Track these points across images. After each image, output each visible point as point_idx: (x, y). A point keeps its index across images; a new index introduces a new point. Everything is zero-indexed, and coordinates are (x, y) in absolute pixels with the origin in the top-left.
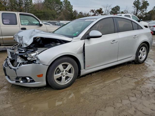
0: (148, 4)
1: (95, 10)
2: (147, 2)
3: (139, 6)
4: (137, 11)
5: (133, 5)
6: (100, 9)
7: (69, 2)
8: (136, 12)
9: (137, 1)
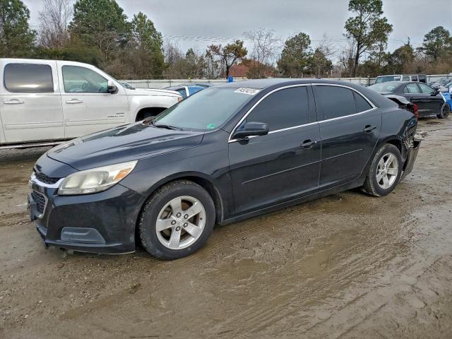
0: (389, 28)
1: (220, 46)
2: (386, 20)
3: (364, 34)
4: (358, 50)
5: (346, 30)
6: (237, 42)
7: (151, 24)
8: (356, 52)
9: (354, 18)
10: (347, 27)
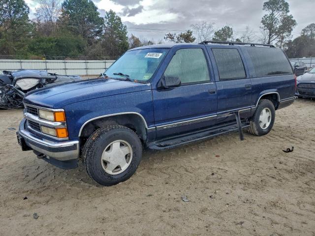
3: (275, 27)
6: (188, 32)
7: (119, 19)
8: (268, 40)
9: (269, 15)
10: (263, 22)
